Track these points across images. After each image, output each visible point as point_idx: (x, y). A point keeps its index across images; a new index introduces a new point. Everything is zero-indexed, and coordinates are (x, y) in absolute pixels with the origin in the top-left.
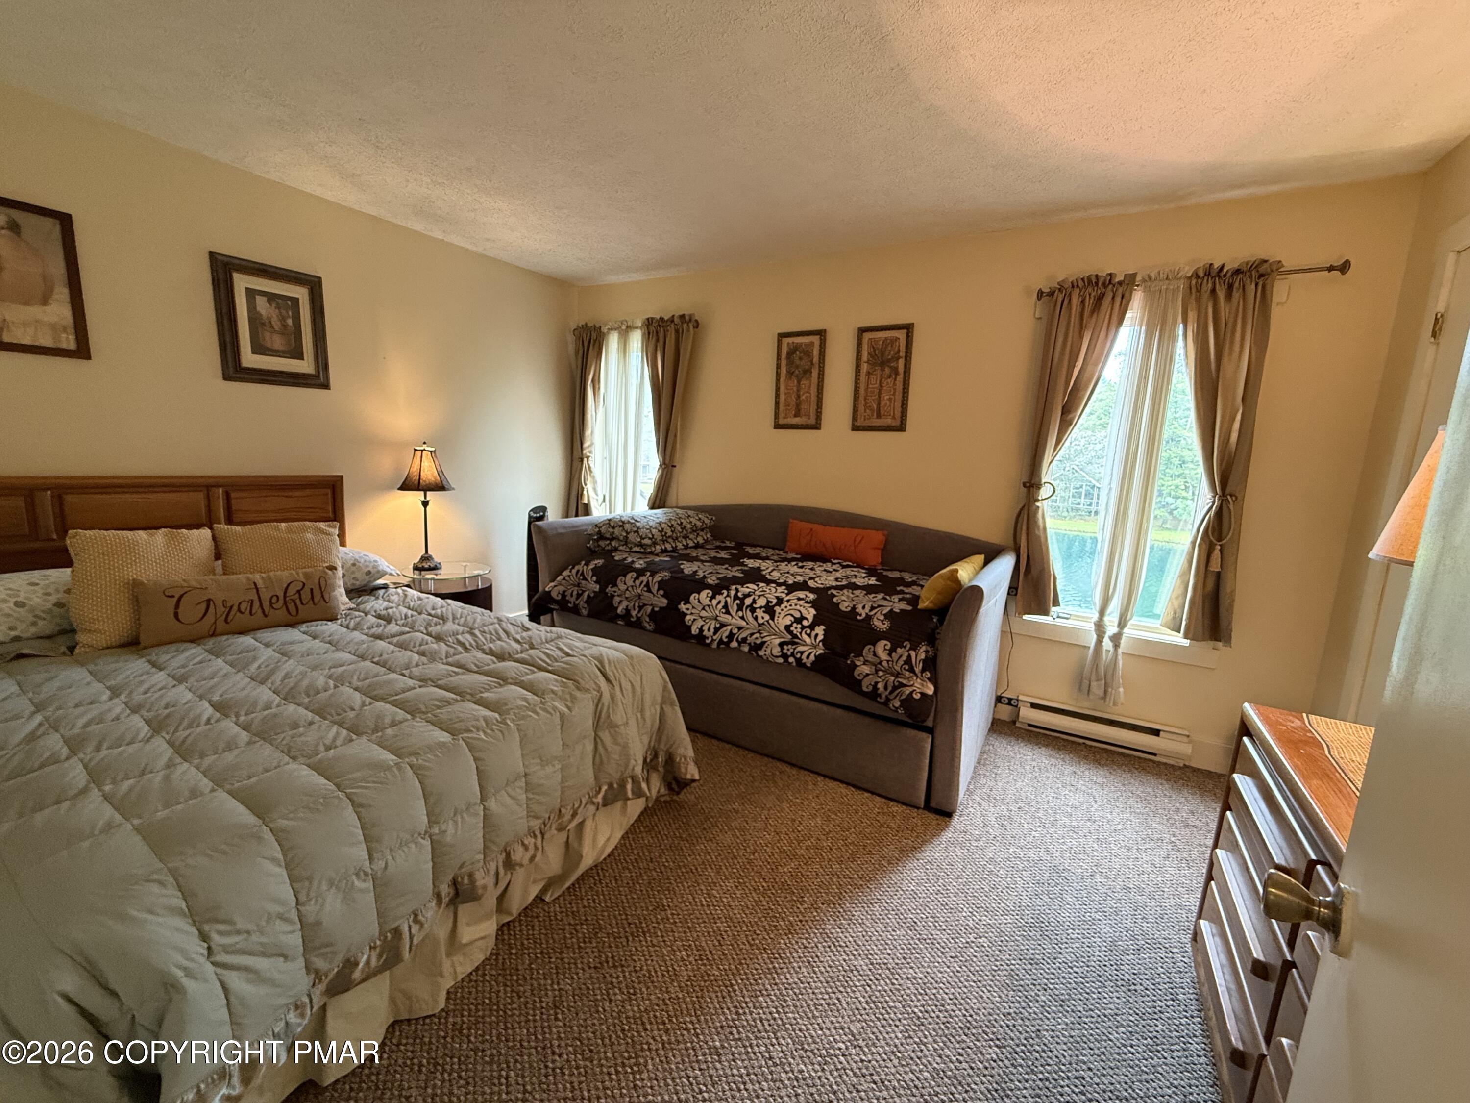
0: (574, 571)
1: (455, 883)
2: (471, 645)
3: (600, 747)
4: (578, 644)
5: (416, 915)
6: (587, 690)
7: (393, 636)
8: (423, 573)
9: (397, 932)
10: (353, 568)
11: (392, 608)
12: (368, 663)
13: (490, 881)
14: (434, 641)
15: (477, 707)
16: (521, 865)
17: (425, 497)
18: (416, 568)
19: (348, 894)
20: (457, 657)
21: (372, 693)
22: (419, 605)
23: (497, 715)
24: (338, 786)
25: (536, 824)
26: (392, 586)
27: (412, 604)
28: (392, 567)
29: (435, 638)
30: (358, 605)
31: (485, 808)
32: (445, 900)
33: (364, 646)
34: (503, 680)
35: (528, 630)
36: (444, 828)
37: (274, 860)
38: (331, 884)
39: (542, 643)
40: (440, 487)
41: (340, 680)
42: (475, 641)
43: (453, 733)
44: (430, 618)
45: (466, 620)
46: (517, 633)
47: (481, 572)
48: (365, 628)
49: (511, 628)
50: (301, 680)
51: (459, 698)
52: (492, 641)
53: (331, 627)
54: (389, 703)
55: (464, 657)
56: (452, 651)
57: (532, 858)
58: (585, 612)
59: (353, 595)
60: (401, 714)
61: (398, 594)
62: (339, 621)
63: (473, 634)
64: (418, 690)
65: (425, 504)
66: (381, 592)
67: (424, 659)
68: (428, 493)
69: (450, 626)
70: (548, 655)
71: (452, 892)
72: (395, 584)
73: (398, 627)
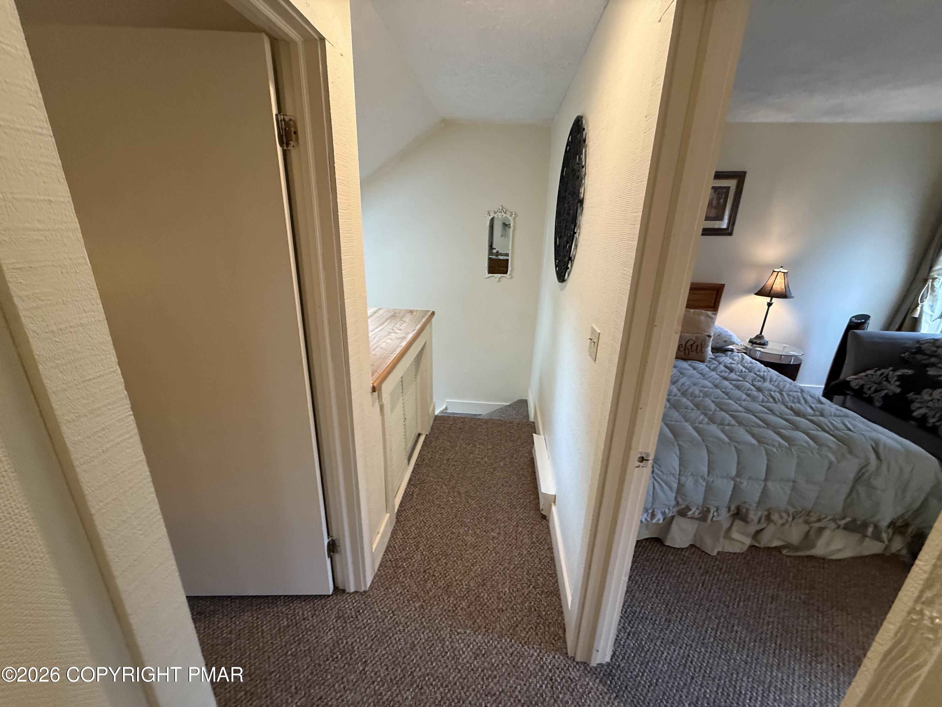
0: (879, 373)
1: (738, 508)
2: (779, 400)
3: (854, 494)
4: (861, 426)
5: (717, 509)
6: (857, 457)
7: (734, 380)
8: (755, 345)
9: (708, 510)
10: (718, 337)
11: (734, 364)
12: (718, 391)
13: (756, 519)
14: (756, 390)
15: (775, 435)
16: (775, 524)
17: (771, 301)
18: (751, 341)
19: (696, 482)
20: (768, 404)
21: (720, 406)
22: (750, 367)
23: (787, 444)
24: (703, 440)
25: (791, 510)
26: (736, 351)
27: (746, 365)
28: (739, 340)
29: (756, 388)
30: (716, 357)
31: (765, 485)
32: (732, 513)
33: (717, 381)
34: (796, 427)
35: (821, 403)
36: (742, 481)
37: (675, 453)
38: (692, 475)
39: (831, 416)
40: (783, 295)
41: (706, 395)
42: (782, 399)
43: (759, 441)
44: (756, 376)
45: (779, 384)
46: (813, 403)
47: (796, 354)
48: (718, 371)
49: (809, 398)
50: (689, 388)
51: (765, 426)
52: (794, 402)
53: (701, 366)
54: (728, 414)
55: (772, 405)
56: (766, 399)
57: (783, 525)
58: (878, 404)
59: (714, 351)
60: (733, 422)
61: (738, 356)
62: (706, 364)
63: (782, 394)
64: (743, 414)
65: (770, 305)
66: (729, 353)
67: (749, 398)
68: (774, 299)
69: (767, 384)
70: (832, 424)
71: (735, 511)
72: (738, 350)
73: (736, 376)
